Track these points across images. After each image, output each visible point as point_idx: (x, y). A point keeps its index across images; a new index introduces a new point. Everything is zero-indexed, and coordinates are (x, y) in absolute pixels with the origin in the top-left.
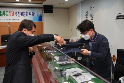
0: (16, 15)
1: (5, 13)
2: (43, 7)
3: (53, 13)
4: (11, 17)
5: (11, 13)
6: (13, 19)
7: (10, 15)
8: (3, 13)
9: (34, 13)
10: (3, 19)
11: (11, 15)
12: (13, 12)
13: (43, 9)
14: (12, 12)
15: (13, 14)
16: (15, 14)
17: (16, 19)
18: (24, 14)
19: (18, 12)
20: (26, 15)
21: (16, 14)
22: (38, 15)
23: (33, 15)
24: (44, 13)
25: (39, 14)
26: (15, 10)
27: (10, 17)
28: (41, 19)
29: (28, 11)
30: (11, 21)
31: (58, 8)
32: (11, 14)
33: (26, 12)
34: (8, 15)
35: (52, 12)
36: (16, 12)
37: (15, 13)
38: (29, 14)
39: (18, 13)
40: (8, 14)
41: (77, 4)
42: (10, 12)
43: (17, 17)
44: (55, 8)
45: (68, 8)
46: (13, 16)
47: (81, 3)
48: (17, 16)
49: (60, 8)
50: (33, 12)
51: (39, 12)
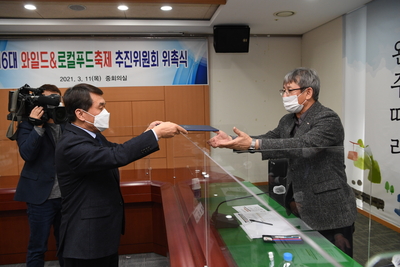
0: (120, 63)
1: (84, 57)
2: (211, 31)
3: (247, 51)
4: (102, 71)
5: (103, 55)
6: (108, 78)
7: (99, 62)
8: (76, 56)
9: (179, 55)
10: (76, 78)
11: (103, 62)
12: (110, 53)
13: (212, 39)
14: (105, 53)
15: (109, 58)
16: (114, 60)
17: (119, 78)
18: (147, 60)
19: (127, 52)
20: (151, 63)
21: (119, 60)
22: (192, 61)
23: (175, 61)
24: (218, 50)
25: (197, 59)
26: (114, 47)
27: (97, 70)
28: (201, 75)
29: (159, 47)
30: (102, 84)
31: (265, 36)
32: (103, 60)
33: (153, 53)
34: (93, 63)
35: (244, 49)
36: (119, 53)
37: (114, 56)
38: (161, 58)
39: (123, 56)
40: (94, 59)
41: (344, 15)
42: (98, 53)
43: (122, 71)
44: (253, 35)
45: (301, 36)
46: (110, 65)
47: (365, 9)
48: (122, 65)
49: (272, 36)
50: (175, 53)
51: (196, 51)
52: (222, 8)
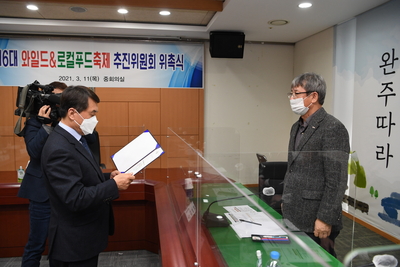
0: (118, 64)
1: (83, 58)
2: (208, 37)
3: (242, 57)
4: (100, 72)
5: (101, 56)
6: (106, 79)
7: (97, 63)
8: (76, 56)
9: (176, 58)
10: (74, 78)
11: (102, 63)
12: (108, 54)
13: (208, 45)
14: (104, 54)
15: (108, 59)
16: (112, 62)
17: (117, 79)
18: (144, 62)
19: (125, 54)
20: (149, 65)
21: (118, 61)
22: (188, 65)
23: (172, 64)
24: (214, 55)
25: (193, 63)
26: (112, 48)
27: (96, 71)
28: (197, 79)
29: (157, 50)
30: (100, 84)
31: (259, 43)
32: (102, 61)
33: (151, 55)
34: (92, 64)
35: (239, 55)
36: (117, 55)
37: (112, 58)
38: (158, 61)
39: (122, 57)
40: (93, 59)
41: (335, 26)
42: (97, 54)
43: (119, 72)
44: (247, 42)
45: (293, 44)
46: (108, 66)
47: (355, 20)
48: (120, 67)
49: (266, 43)
50: (171, 56)
51: (193, 56)
52: (218, 15)
